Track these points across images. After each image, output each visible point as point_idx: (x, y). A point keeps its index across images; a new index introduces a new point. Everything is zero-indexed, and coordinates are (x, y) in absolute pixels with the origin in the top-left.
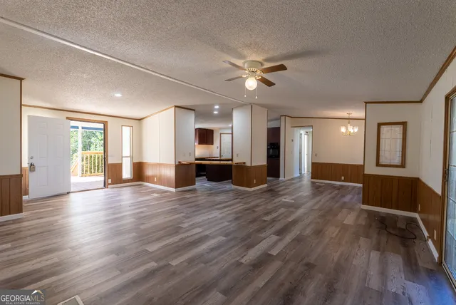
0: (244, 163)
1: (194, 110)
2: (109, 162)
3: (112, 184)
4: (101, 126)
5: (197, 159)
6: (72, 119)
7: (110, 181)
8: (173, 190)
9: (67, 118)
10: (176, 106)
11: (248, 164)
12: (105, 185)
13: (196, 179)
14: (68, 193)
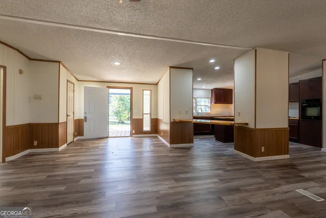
0: (247, 124)
1: (192, 69)
2: (133, 118)
3: (135, 134)
4: (129, 91)
5: (195, 118)
6: (109, 87)
7: (134, 132)
8: (168, 145)
9: (107, 87)
10: (171, 67)
11: (252, 126)
12: (132, 134)
13: (194, 137)
14: (107, 137)
